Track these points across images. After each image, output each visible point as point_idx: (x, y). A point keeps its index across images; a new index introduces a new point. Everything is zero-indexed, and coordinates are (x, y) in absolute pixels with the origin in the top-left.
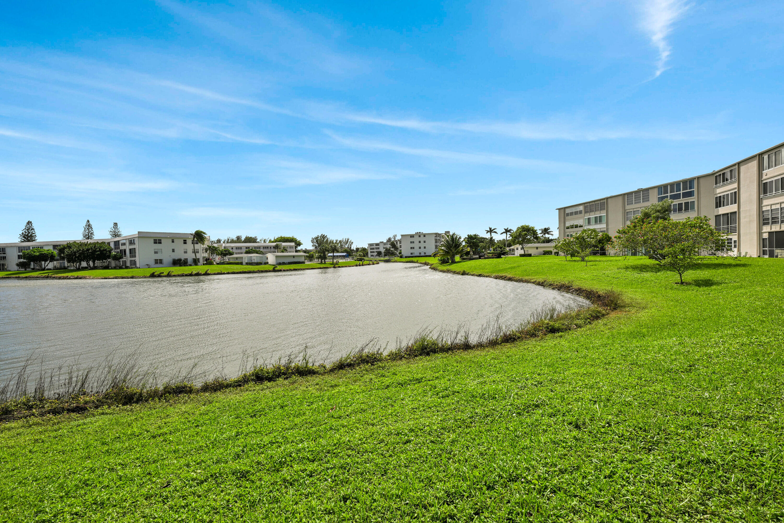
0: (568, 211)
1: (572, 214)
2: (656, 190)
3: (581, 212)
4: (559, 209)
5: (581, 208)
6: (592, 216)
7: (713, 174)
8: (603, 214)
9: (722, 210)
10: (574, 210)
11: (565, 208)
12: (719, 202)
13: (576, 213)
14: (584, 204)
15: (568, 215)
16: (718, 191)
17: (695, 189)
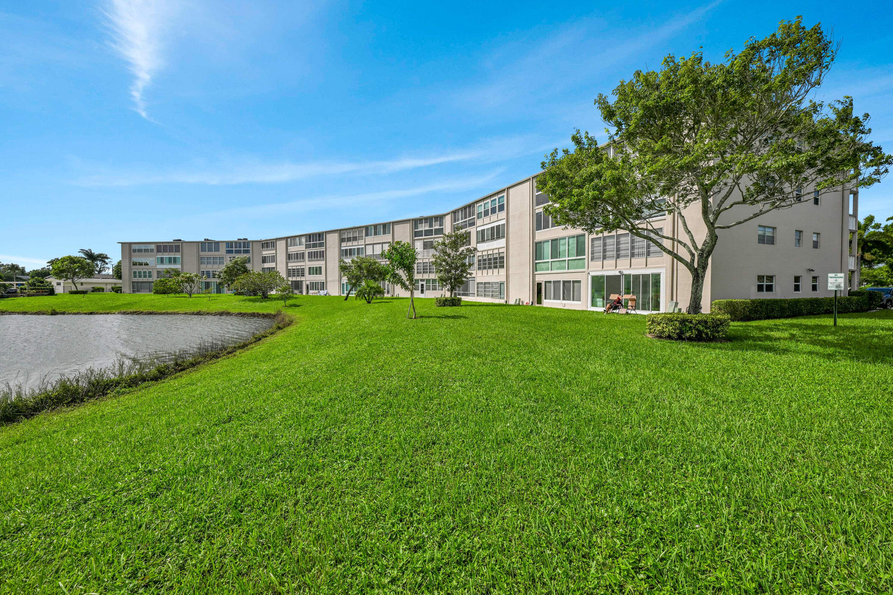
0: (134, 247)
1: (140, 251)
2: (225, 244)
3: (152, 250)
4: (122, 243)
5: (153, 247)
6: (166, 256)
7: (260, 241)
8: (178, 255)
9: (266, 265)
10: (143, 247)
11: (130, 244)
12: (264, 260)
13: (146, 251)
14: (156, 243)
15: (134, 251)
16: (264, 253)
17: (250, 249)
